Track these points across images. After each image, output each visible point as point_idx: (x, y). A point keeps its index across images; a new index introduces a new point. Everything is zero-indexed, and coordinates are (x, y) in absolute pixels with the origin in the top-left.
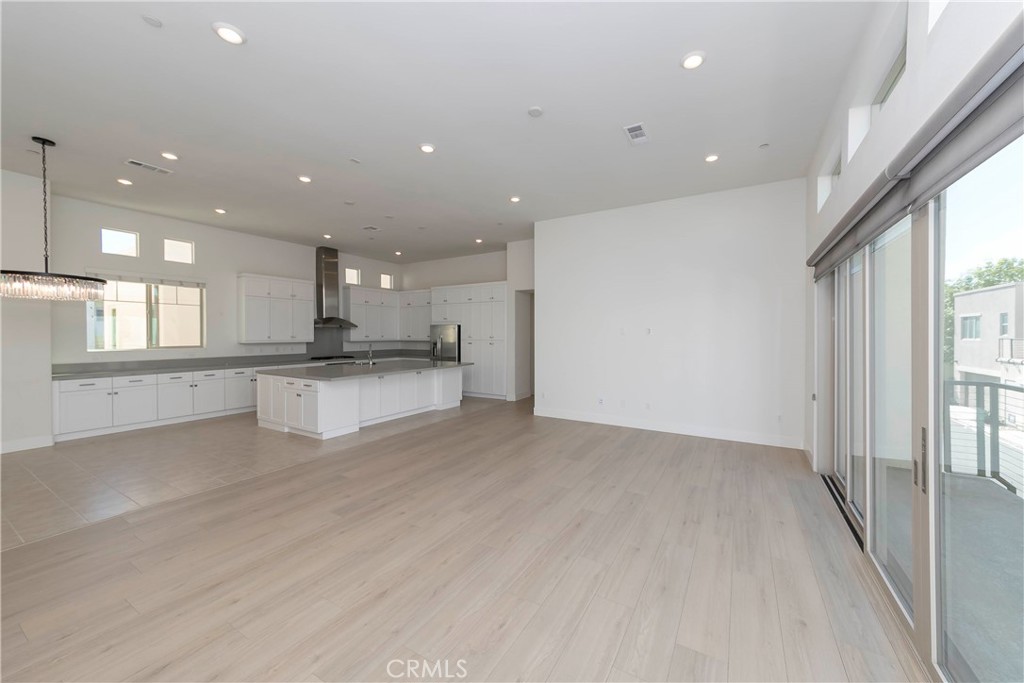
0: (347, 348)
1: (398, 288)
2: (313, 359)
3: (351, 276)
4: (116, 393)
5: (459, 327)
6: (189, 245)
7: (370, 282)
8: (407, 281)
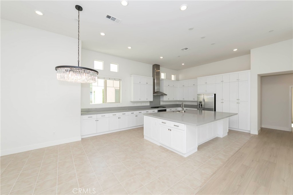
0: (162, 103)
1: (177, 80)
2: (152, 107)
3: (163, 76)
4: (98, 121)
5: (215, 95)
6: (117, 65)
7: (168, 78)
8: (181, 77)
